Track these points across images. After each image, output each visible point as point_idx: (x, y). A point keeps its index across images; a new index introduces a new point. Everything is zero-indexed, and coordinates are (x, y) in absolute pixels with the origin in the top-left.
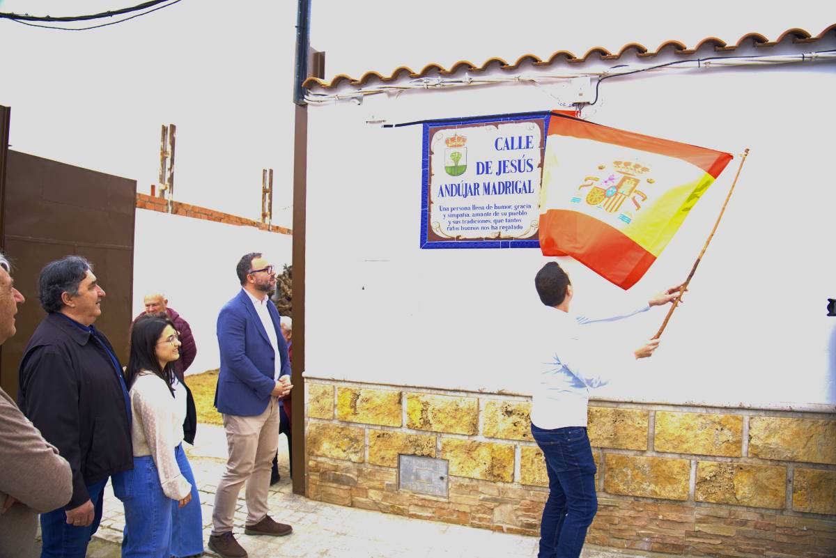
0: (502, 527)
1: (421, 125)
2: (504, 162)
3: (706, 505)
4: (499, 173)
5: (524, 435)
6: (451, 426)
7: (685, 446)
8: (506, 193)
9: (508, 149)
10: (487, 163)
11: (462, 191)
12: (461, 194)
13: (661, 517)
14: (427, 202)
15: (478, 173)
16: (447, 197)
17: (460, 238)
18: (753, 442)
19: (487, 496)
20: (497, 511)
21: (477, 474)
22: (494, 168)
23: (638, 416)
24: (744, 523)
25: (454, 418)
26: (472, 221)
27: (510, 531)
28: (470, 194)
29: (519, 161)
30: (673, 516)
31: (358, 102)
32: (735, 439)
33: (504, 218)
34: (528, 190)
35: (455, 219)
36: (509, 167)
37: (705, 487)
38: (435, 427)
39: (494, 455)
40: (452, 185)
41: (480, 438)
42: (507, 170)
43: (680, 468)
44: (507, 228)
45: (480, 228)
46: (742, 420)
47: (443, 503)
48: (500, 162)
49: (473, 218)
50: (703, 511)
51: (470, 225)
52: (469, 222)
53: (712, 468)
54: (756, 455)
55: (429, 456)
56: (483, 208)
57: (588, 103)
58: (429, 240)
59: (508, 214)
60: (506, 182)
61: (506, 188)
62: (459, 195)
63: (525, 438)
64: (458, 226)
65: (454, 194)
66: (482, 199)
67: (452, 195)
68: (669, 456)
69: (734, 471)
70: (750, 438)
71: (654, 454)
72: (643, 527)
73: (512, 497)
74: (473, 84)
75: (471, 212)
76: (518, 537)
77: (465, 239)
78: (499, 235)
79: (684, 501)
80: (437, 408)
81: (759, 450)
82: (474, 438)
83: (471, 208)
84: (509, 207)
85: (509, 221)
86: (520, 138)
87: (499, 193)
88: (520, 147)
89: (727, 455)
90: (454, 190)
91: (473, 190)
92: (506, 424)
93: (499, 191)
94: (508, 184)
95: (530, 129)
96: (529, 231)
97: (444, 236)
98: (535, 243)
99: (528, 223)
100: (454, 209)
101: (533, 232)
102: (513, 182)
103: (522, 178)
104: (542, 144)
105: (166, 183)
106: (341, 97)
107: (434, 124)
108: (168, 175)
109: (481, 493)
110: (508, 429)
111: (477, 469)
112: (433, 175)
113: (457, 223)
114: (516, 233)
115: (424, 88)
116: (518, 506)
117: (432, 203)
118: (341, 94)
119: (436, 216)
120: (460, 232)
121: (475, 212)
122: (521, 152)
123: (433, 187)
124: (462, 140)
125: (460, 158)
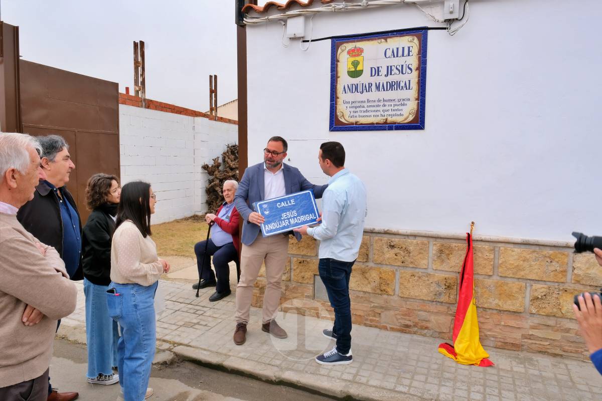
0: (386, 326)
1: (330, 40)
2: (391, 67)
3: (538, 316)
4: (387, 75)
5: (402, 262)
7: (522, 273)
8: (392, 90)
9: (394, 57)
10: (378, 68)
11: (360, 89)
12: (359, 91)
13: (503, 323)
14: (334, 98)
15: (371, 76)
16: (349, 94)
17: (358, 123)
18: (576, 271)
19: (376, 305)
20: (383, 315)
21: (368, 289)
22: (383, 71)
23: (486, 250)
24: (568, 330)
26: (367, 111)
27: (392, 329)
28: (365, 91)
29: (402, 66)
30: (512, 323)
31: (283, 23)
32: (561, 269)
33: (390, 108)
35: (354, 109)
36: (395, 71)
37: (537, 303)
39: (381, 276)
40: (352, 85)
41: (371, 264)
42: (393, 73)
43: (518, 288)
44: (392, 116)
45: (372, 116)
46: (567, 256)
48: (388, 67)
49: (367, 109)
50: (536, 321)
51: (365, 114)
53: (543, 290)
54: (578, 282)
56: (375, 101)
57: (457, 19)
58: (336, 125)
59: (393, 106)
60: (392, 82)
61: (392, 86)
62: (357, 92)
63: (403, 264)
64: (357, 114)
65: (354, 91)
66: (374, 95)
67: (352, 92)
68: (510, 279)
69: (560, 293)
70: (574, 268)
71: (498, 278)
72: (490, 330)
73: (394, 305)
74: (369, 7)
75: (365, 105)
76: (399, 334)
77: (362, 124)
78: (386, 120)
79: (520, 313)
81: (580, 278)
82: (367, 264)
83: (366, 102)
84: (394, 100)
85: (394, 110)
86: (403, 48)
87: (387, 90)
88: (403, 55)
89: (556, 281)
90: (355, 88)
92: (390, 254)
93: (387, 89)
94: (394, 83)
95: (411, 42)
96: (408, 117)
97: (346, 122)
98: (413, 126)
99: (407, 113)
100: (353, 102)
101: (411, 118)
102: (397, 82)
103: (403, 78)
104: (419, 53)
105: (140, 85)
106: (271, 19)
107: (340, 39)
108: (140, 79)
109: (372, 302)
110: (391, 258)
111: (369, 286)
112: (339, 77)
113: (356, 112)
114: (399, 119)
115: (332, 11)
116: (398, 312)
117: (338, 98)
118: (271, 17)
119: (341, 107)
120: (358, 119)
121: (369, 104)
122: (404, 59)
123: (339, 86)
124: (360, 51)
125: (358, 64)
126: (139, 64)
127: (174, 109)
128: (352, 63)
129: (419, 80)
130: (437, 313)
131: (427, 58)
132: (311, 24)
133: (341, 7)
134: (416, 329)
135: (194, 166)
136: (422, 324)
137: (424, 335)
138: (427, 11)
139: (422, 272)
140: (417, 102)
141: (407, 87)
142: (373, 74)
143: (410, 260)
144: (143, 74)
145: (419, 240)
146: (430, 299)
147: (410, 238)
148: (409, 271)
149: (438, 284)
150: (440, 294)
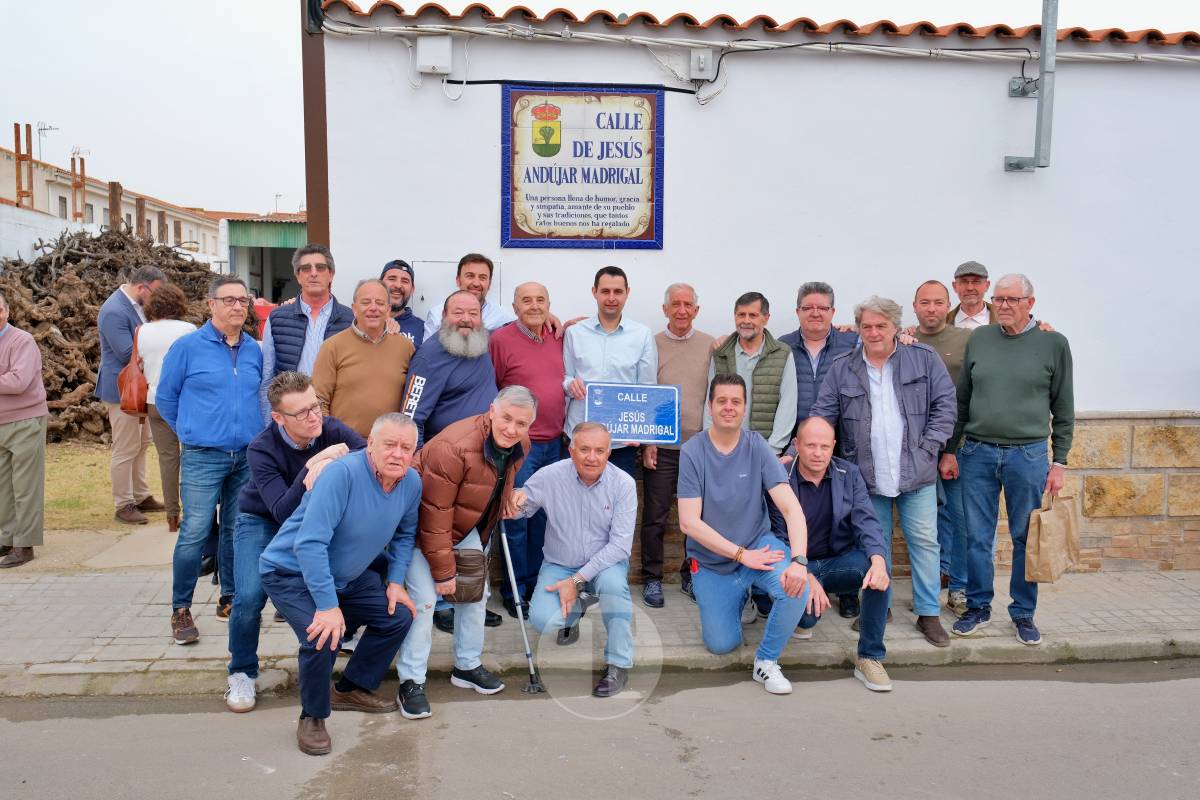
1: (498, 87)
2: (608, 143)
4: (601, 157)
8: (610, 182)
10: (587, 143)
11: (555, 176)
12: (553, 179)
14: (509, 188)
15: (575, 155)
16: (536, 184)
17: (553, 235)
22: (595, 150)
26: (568, 215)
28: (565, 181)
29: (626, 144)
31: (409, 43)
33: (607, 212)
35: (545, 211)
36: (614, 151)
40: (542, 168)
42: (611, 154)
44: (610, 225)
45: (578, 224)
48: (602, 143)
49: (569, 211)
51: (565, 220)
52: (563, 216)
56: (581, 200)
57: (708, 80)
58: (512, 235)
59: (612, 208)
60: (610, 169)
61: (611, 175)
62: (551, 181)
64: (547, 220)
65: (544, 179)
66: (579, 189)
67: (542, 181)
74: (573, 40)
75: (566, 204)
77: (560, 237)
78: (602, 232)
83: (567, 199)
84: (613, 199)
85: (615, 216)
86: (627, 115)
87: (602, 182)
88: (627, 126)
90: (546, 175)
91: (570, 176)
93: (602, 179)
94: (612, 172)
95: (639, 106)
96: (637, 228)
97: (532, 233)
98: (644, 243)
99: (635, 219)
100: (544, 199)
101: (641, 230)
102: (618, 169)
103: (628, 165)
104: (652, 123)
106: (380, 32)
107: (518, 86)
112: (517, 153)
113: (548, 216)
114: (622, 231)
115: (507, 37)
117: (516, 189)
118: (385, 29)
119: (522, 206)
120: (553, 228)
121: (572, 204)
122: (630, 133)
123: (517, 169)
124: (557, 111)
125: (553, 134)
128: (541, 130)
129: (652, 170)
131: (665, 136)
132: (465, 52)
133: (527, 33)
138: (664, 59)
140: (650, 204)
141: (634, 179)
142: (578, 154)
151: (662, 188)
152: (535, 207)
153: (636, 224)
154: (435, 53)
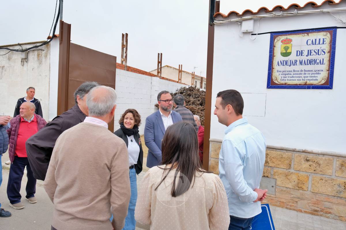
0: (301, 210)
1: (269, 34)
2: (311, 50)
4: (307, 56)
5: (314, 171)
6: (279, 165)
8: (311, 64)
10: (302, 51)
11: (289, 63)
12: (288, 65)
14: (271, 68)
15: (297, 55)
16: (281, 66)
17: (287, 84)
19: (294, 196)
20: (299, 202)
21: (290, 186)
22: (305, 53)
25: (280, 161)
26: (293, 77)
27: (305, 212)
28: (292, 65)
29: (318, 50)
31: (240, 24)
34: (322, 63)
35: (284, 76)
36: (313, 53)
38: (271, 164)
39: (299, 178)
40: (284, 61)
41: (292, 171)
42: (312, 54)
44: (310, 80)
45: (296, 80)
47: (273, 197)
48: (308, 51)
49: (293, 75)
51: (292, 79)
52: (291, 77)
55: (267, 177)
56: (298, 71)
58: (271, 84)
59: (311, 74)
60: (311, 60)
61: (311, 62)
62: (287, 65)
63: (315, 172)
64: (286, 79)
65: (284, 65)
66: (298, 67)
67: (283, 65)
73: (307, 197)
74: (298, 14)
75: (292, 73)
76: (310, 216)
77: (289, 85)
78: (306, 83)
80: (272, 156)
82: (289, 170)
83: (293, 71)
84: (312, 71)
85: (312, 77)
86: (320, 39)
87: (307, 65)
88: (319, 43)
90: (285, 63)
91: (294, 63)
92: (306, 165)
94: (312, 61)
95: (325, 35)
96: (321, 81)
97: (279, 83)
98: (324, 87)
99: (321, 78)
100: (284, 71)
101: (323, 82)
102: (314, 60)
103: (318, 58)
104: (331, 42)
105: (124, 58)
106: (231, 21)
107: (276, 33)
108: (124, 55)
109: (292, 194)
110: (307, 168)
111: (290, 184)
112: (275, 56)
113: (285, 77)
114: (315, 82)
115: (273, 17)
116: (310, 202)
117: (274, 68)
118: (232, 20)
119: (275, 74)
120: (286, 82)
121: (294, 73)
122: (320, 46)
123: (274, 62)
124: (291, 40)
125: (288, 49)
126: (124, 46)
127: (140, 72)
128: (284, 48)
129: (330, 59)
130: (338, 204)
131: (336, 45)
132: (258, 24)
133: (280, 14)
134: (322, 213)
135: (150, 104)
136: (327, 210)
137: (328, 217)
138: (337, 17)
139: (328, 178)
140: (328, 72)
142: (298, 55)
143: (320, 169)
144: (126, 52)
145: (327, 157)
146: (333, 195)
147: (320, 155)
148: (319, 176)
149: (339, 186)
150: (340, 192)
151: (334, 65)
152: (280, 74)
153: (321, 79)
154: (248, 25)
